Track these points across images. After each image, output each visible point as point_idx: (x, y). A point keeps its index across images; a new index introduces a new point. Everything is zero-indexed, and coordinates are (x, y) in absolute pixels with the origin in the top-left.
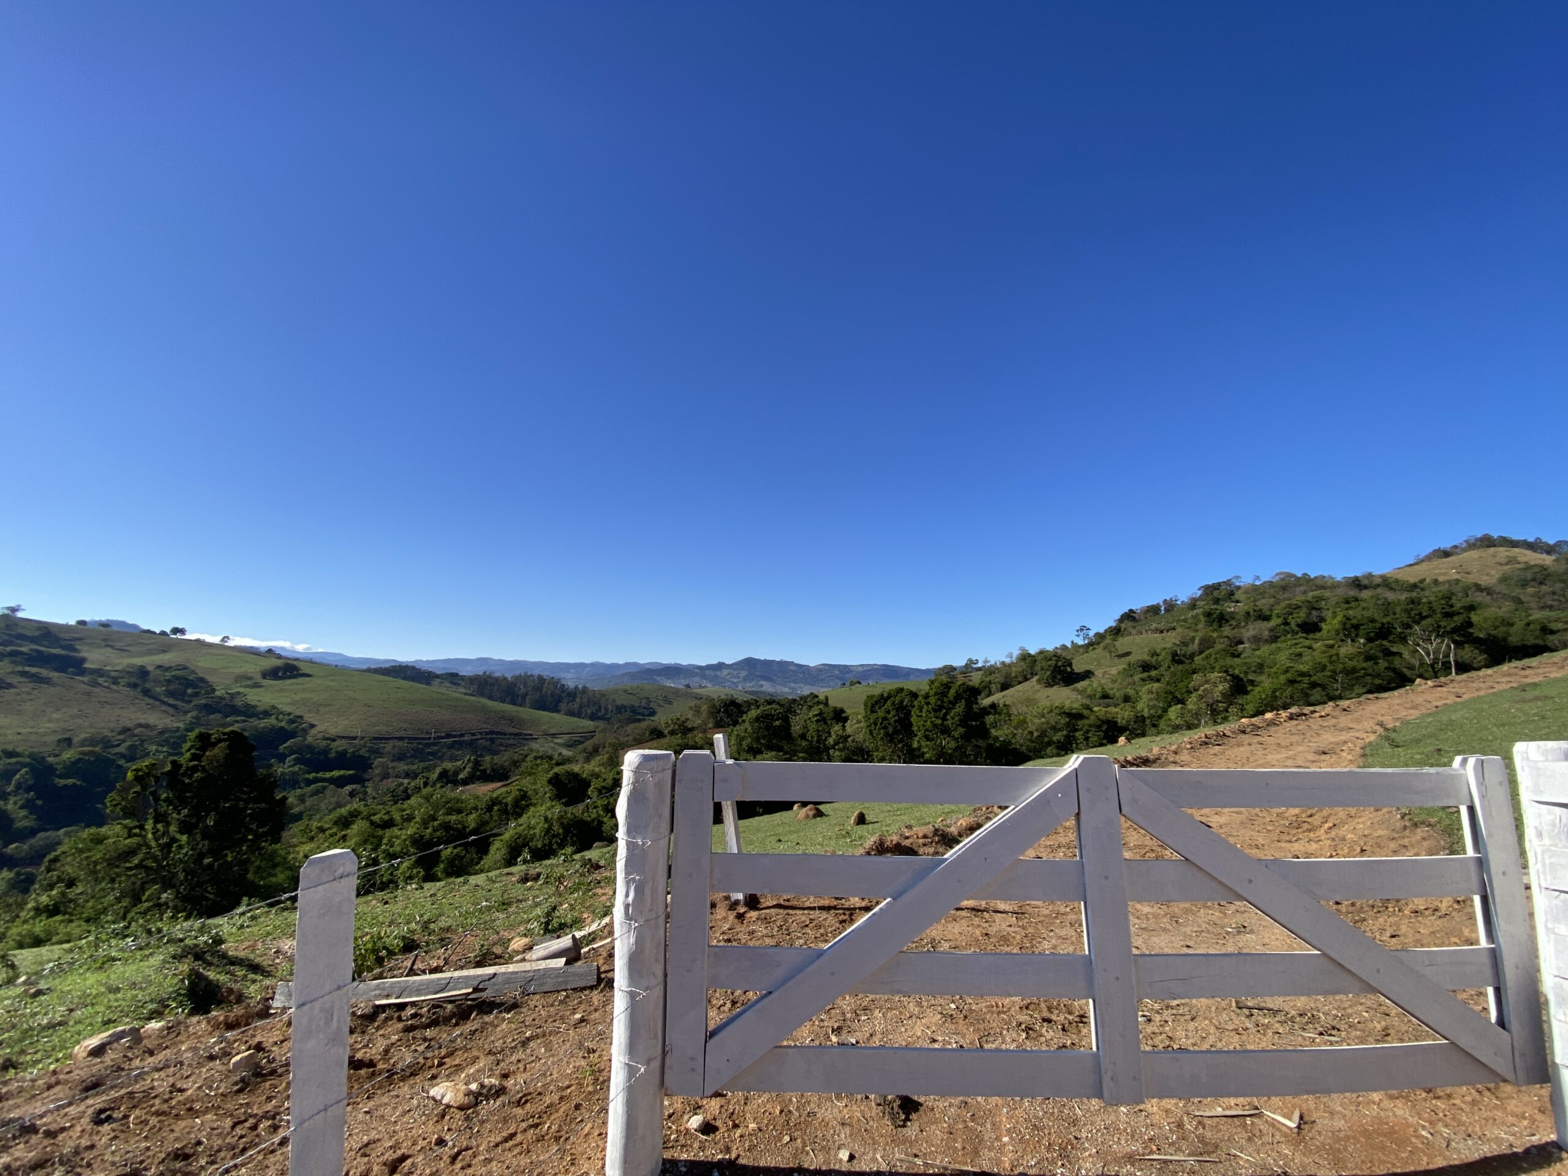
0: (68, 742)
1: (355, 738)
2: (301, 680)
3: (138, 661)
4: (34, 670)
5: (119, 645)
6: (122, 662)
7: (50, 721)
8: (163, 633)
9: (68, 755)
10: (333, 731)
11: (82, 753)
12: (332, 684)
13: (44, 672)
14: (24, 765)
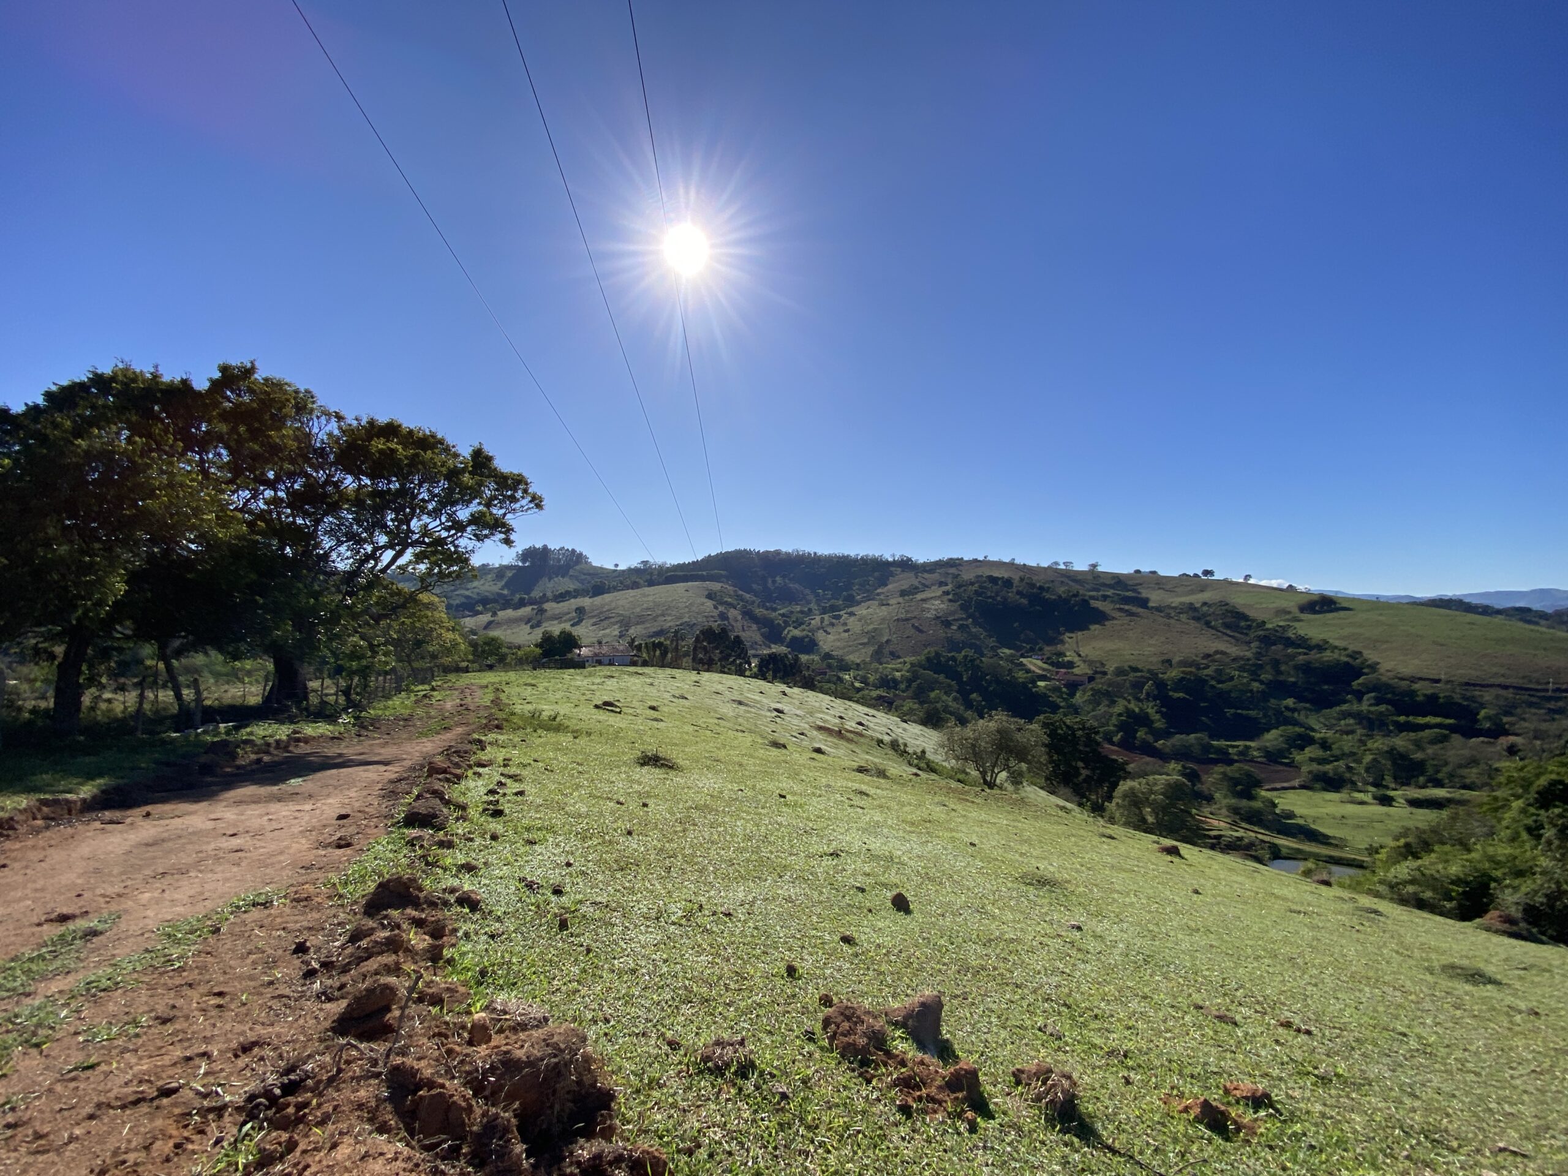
0: (1169, 662)
1: (1438, 681)
2: (1342, 614)
3: (1187, 599)
4: (1127, 607)
5: (1167, 587)
6: (1176, 601)
7: (1150, 645)
8: (1196, 576)
9: (1173, 674)
10: (1407, 670)
11: (1183, 672)
12: (1381, 618)
13: (1134, 609)
14: (1149, 679)
